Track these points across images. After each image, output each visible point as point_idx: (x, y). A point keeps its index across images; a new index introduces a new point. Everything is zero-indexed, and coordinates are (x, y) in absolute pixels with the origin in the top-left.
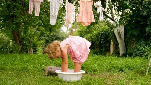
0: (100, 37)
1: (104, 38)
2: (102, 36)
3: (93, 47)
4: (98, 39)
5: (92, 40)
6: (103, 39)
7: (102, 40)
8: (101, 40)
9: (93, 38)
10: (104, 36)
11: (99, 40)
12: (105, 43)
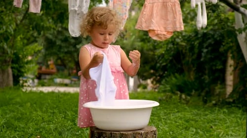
0: (200, 44)
1: (210, 45)
2: (203, 42)
3: (179, 66)
4: (192, 48)
5: (177, 48)
6: (207, 48)
7: (205, 50)
8: (200, 52)
9: (178, 44)
10: (210, 41)
11: (196, 51)
12: (212, 60)
